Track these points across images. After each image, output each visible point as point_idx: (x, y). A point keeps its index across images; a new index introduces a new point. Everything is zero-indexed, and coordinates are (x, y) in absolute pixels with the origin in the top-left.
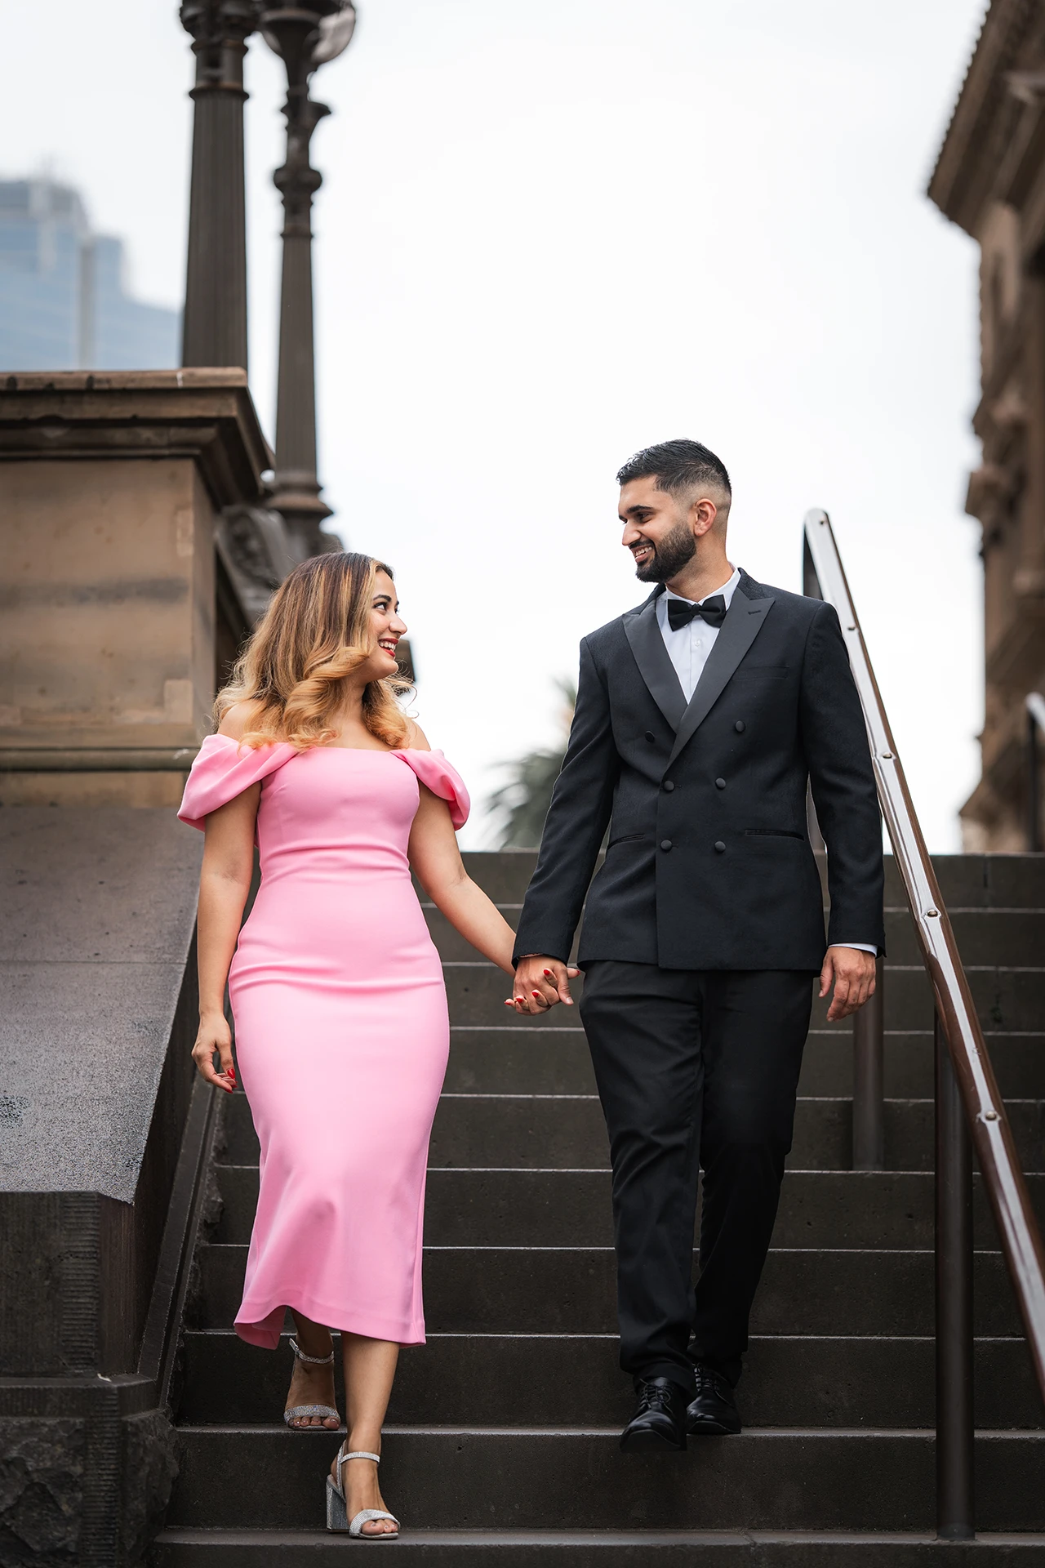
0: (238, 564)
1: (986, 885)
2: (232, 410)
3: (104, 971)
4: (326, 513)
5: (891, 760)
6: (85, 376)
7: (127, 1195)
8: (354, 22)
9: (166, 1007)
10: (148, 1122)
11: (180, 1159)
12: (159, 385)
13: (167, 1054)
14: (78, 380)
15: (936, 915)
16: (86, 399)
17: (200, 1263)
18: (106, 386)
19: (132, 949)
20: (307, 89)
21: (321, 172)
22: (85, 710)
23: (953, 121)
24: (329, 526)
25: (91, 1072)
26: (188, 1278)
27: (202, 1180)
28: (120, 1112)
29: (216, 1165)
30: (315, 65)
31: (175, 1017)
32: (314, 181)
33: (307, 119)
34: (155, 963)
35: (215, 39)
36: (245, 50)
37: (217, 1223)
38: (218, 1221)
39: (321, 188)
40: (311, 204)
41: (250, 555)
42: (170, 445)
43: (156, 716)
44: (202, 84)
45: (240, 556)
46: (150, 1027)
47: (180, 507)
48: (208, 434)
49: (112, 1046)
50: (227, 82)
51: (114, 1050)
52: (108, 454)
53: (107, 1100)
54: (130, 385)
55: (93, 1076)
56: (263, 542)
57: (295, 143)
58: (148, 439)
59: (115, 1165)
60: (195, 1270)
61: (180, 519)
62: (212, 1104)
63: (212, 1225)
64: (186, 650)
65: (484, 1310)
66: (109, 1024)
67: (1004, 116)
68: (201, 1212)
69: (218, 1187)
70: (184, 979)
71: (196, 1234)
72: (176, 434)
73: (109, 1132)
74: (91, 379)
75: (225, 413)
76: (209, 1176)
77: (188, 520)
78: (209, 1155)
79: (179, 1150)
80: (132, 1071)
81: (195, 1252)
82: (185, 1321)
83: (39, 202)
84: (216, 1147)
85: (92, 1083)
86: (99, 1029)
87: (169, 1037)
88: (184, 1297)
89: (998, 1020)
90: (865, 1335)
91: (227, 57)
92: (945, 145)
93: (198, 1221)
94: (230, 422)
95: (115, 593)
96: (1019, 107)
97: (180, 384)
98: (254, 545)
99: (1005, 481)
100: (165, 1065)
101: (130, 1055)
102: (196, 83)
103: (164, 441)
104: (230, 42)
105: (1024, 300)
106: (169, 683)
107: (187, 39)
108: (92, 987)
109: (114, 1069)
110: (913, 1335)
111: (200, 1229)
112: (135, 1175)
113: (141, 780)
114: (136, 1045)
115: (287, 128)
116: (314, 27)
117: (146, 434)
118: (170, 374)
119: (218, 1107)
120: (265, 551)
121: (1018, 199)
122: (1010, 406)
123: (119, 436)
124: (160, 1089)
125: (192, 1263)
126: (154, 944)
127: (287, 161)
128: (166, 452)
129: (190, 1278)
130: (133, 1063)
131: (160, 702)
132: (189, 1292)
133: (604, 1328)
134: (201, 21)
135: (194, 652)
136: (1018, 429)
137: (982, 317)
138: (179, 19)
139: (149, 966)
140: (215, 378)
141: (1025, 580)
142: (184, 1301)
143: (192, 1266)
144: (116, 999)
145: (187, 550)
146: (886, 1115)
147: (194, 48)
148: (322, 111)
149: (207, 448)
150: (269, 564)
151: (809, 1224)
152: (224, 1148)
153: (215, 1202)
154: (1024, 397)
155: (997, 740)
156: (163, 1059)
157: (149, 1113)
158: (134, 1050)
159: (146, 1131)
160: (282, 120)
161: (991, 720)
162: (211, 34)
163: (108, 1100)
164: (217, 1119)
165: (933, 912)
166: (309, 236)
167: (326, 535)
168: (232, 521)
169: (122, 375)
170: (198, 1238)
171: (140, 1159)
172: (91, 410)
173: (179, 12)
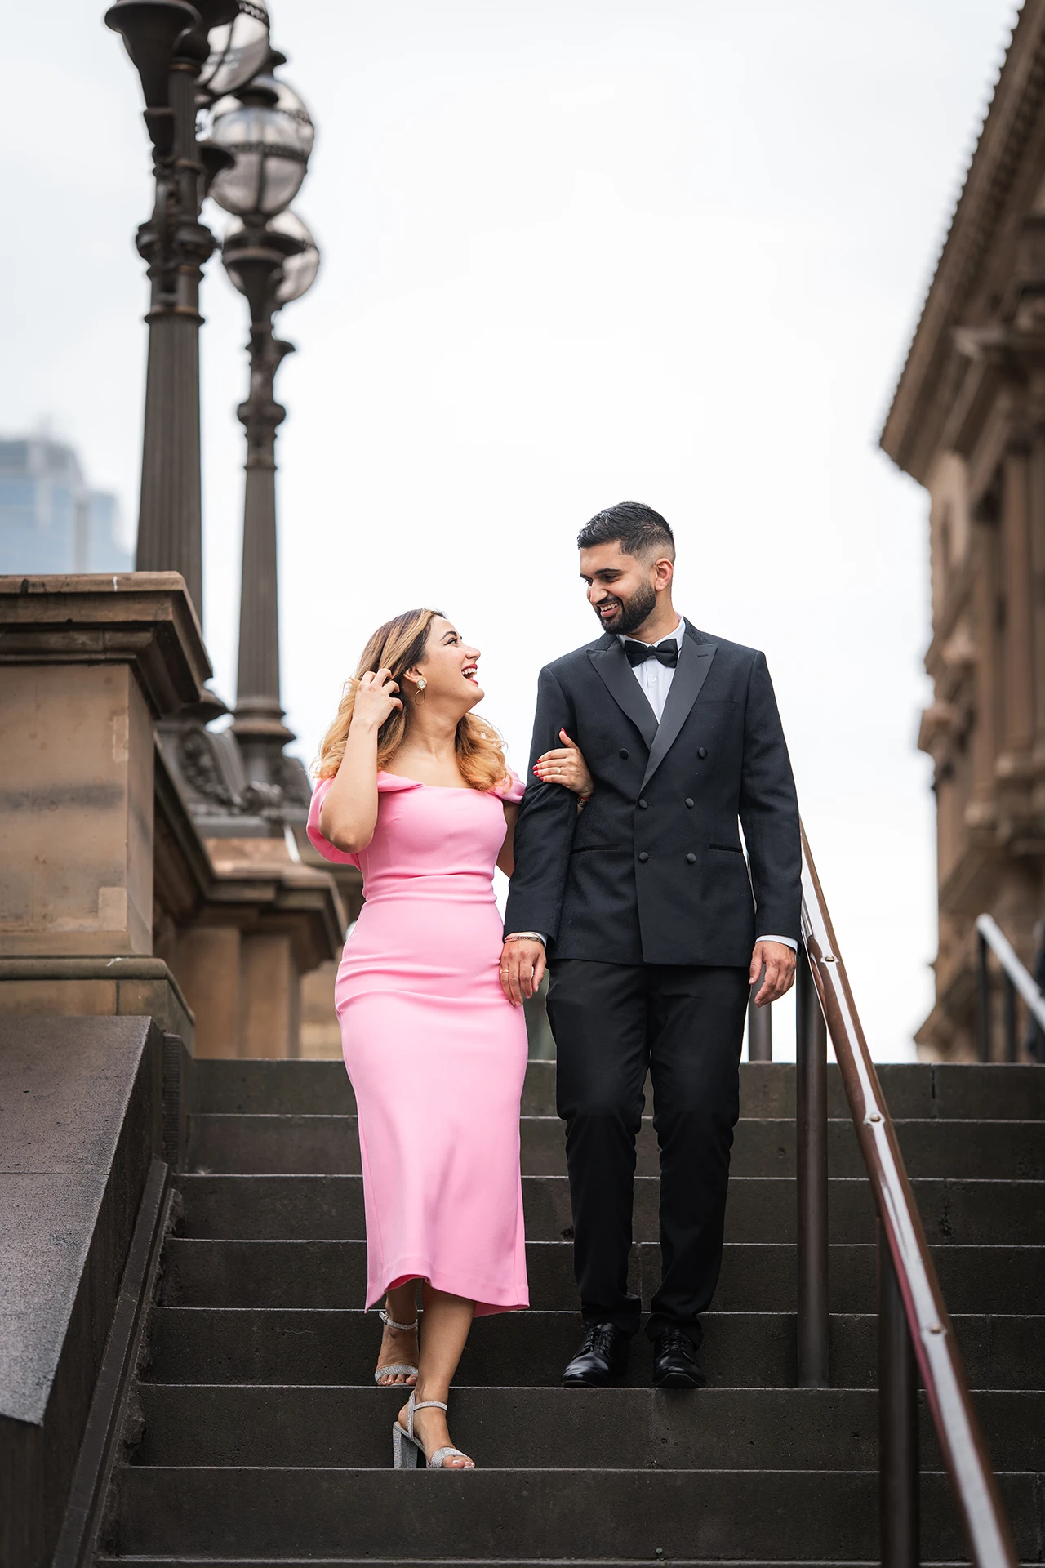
0: (190, 780)
1: (934, 1097)
2: (168, 614)
3: (24, 1182)
4: (289, 738)
5: (834, 963)
6: (20, 580)
7: (35, 1416)
8: (318, 263)
9: (87, 1219)
10: (61, 1339)
11: (100, 1378)
12: (94, 589)
13: (85, 1268)
14: (13, 584)
15: (879, 1120)
16: (21, 603)
17: (118, 1485)
18: (41, 590)
19: (54, 1159)
20: (272, 327)
21: (285, 407)
22: (18, 917)
23: (904, 375)
24: (291, 750)
25: (5, 1286)
26: (104, 1501)
27: (123, 1399)
28: (32, 1327)
29: (139, 1383)
30: (280, 305)
31: (95, 1229)
32: (278, 415)
33: (271, 355)
34: (77, 1173)
35: (172, 264)
36: (201, 276)
37: (138, 1443)
38: (140, 1441)
39: (285, 421)
40: (275, 436)
41: (202, 772)
42: (105, 650)
43: (89, 924)
44: (158, 308)
45: (192, 772)
46: (68, 1239)
47: (115, 713)
48: (144, 638)
49: (28, 1259)
50: (182, 307)
51: (31, 1263)
52: (43, 659)
53: (19, 1316)
54: (65, 589)
55: (6, 1291)
56: (214, 759)
57: (259, 378)
58: (83, 644)
59: (24, 1383)
60: (112, 1494)
61: (115, 724)
62: (136, 1319)
63: (133, 1445)
64: (121, 856)
65: (414, 1535)
66: (26, 1237)
67: (952, 370)
68: (121, 1433)
69: (140, 1406)
70: (106, 1190)
71: (114, 1455)
72: (111, 638)
73: (20, 1349)
74: (25, 583)
75: (161, 618)
76: (130, 1394)
77: (123, 725)
78: (132, 1373)
79: (100, 1368)
80: (47, 1285)
81: (113, 1475)
82: (100, 1547)
83: (36, 459)
84: (139, 1365)
85: (6, 1297)
86: (16, 1242)
87: (87, 1249)
88: (99, 1523)
89: (947, 1233)
90: (809, 1559)
91: (182, 283)
92: (896, 398)
93: (117, 1440)
94: (167, 626)
95: (49, 799)
96: (966, 362)
97: (116, 588)
98: (206, 761)
99: (956, 718)
100: (82, 1279)
101: (46, 1269)
102: (151, 309)
103: (100, 646)
104: (185, 268)
105: (972, 545)
106: (103, 890)
107: (143, 265)
108: (11, 1199)
109: (29, 1283)
110: (859, 1559)
111: (120, 1450)
112: (45, 1393)
113: (73, 988)
114: (52, 1258)
115: (251, 364)
116: (278, 265)
117: (82, 638)
118: (106, 578)
119: (143, 1323)
120: (217, 767)
121: (965, 447)
122: (960, 647)
123: (55, 640)
124: (76, 1304)
125: (109, 1486)
126: (77, 1153)
127: (250, 395)
128: (102, 657)
129: (107, 1501)
130: (49, 1277)
131: (94, 910)
132: (105, 1516)
133: (539, 1553)
134: (157, 247)
135: (129, 859)
136: (967, 668)
137: (932, 562)
138: (135, 245)
139: (71, 1176)
140: (151, 582)
141: (976, 812)
142: (99, 1527)
143: (109, 1489)
144: (35, 1211)
145: (122, 756)
146: (830, 1329)
147: (149, 274)
148: (286, 348)
149: (142, 653)
150: (221, 781)
151: (752, 1443)
152: (149, 1365)
153: (136, 1421)
154: (973, 638)
155: (950, 967)
156: (80, 1273)
157: (63, 1329)
158: (51, 1264)
159: (58, 1348)
160: (247, 357)
161: (944, 949)
162: (166, 260)
163: (21, 1315)
164: (142, 1335)
165: (875, 1116)
166: (273, 468)
167: (289, 758)
168: (184, 737)
169: (56, 579)
170: (117, 1459)
171: (51, 1376)
172: (25, 614)
173: (135, 239)
